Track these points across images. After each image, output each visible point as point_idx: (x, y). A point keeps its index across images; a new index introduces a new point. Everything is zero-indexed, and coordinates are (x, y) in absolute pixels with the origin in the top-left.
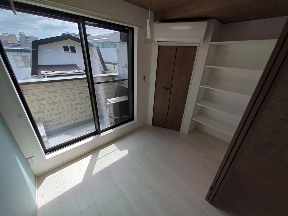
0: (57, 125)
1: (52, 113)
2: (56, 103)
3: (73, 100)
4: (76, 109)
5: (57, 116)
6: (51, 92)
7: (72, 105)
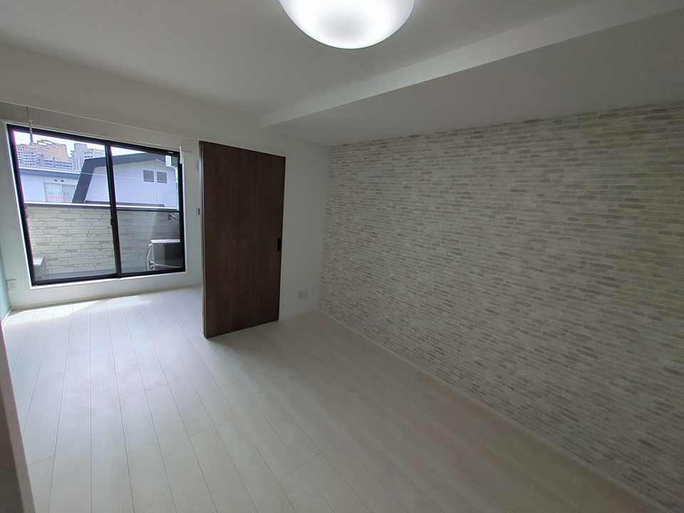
0: (65, 266)
1: (61, 248)
2: (71, 235)
3: (97, 235)
4: (101, 249)
5: (69, 254)
6: (66, 220)
7: (95, 243)
